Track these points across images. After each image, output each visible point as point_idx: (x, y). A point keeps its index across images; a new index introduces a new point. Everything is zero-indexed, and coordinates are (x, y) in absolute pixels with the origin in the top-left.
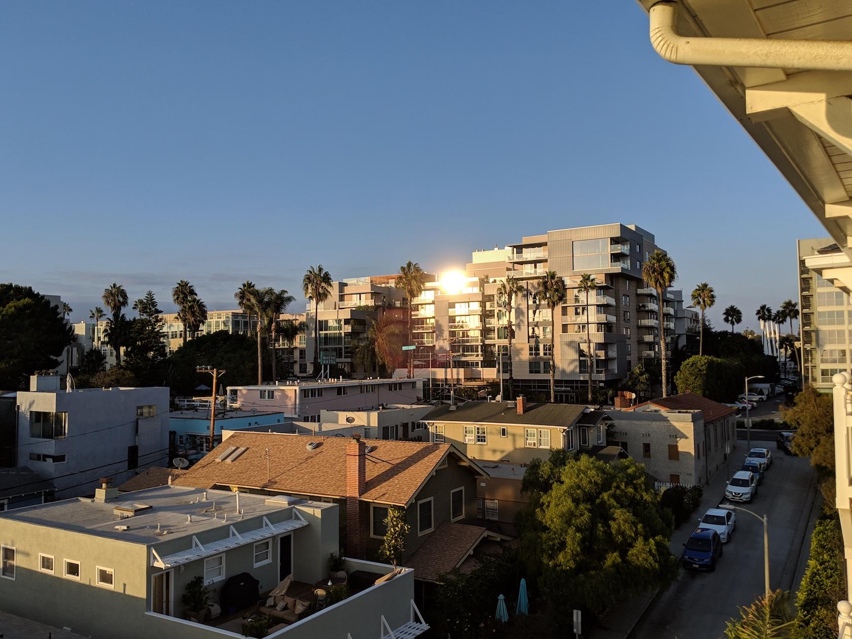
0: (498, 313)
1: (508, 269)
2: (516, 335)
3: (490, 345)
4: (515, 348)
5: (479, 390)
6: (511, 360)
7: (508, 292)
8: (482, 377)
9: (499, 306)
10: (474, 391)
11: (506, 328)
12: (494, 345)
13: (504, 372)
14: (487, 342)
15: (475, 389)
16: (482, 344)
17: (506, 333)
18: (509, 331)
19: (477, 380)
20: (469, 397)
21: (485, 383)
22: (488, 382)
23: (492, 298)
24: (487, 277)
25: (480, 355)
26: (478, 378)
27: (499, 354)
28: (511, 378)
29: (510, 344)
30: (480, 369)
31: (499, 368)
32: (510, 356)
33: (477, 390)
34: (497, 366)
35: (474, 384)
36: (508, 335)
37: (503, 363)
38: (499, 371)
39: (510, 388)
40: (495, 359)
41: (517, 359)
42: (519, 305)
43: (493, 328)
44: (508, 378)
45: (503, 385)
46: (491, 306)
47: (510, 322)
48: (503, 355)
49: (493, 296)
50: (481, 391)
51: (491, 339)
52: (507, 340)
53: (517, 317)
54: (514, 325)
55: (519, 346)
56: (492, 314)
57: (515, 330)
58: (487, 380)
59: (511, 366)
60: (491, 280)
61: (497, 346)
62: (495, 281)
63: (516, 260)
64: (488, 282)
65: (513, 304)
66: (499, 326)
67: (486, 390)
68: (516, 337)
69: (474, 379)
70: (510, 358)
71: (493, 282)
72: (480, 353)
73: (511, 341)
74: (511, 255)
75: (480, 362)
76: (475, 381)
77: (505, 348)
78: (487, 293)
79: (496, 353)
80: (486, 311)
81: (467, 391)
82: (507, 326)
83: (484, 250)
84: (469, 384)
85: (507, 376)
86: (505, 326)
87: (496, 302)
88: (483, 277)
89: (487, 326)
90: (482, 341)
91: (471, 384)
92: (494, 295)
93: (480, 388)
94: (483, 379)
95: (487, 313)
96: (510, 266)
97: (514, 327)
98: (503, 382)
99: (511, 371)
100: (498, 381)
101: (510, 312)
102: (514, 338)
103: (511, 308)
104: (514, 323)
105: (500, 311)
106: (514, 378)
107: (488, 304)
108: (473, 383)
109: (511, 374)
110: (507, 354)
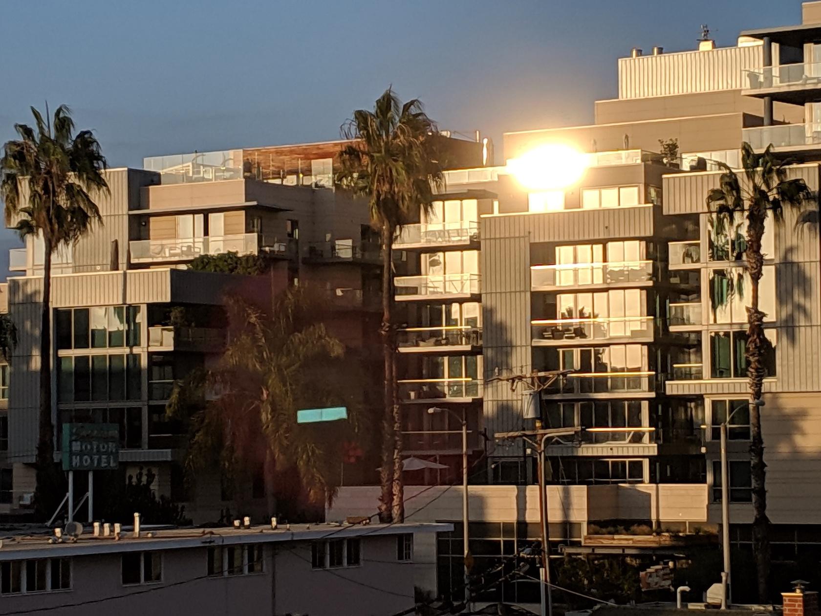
0: (712, 283)
1: (750, 121)
2: (778, 362)
3: (683, 400)
4: (778, 408)
5: (643, 567)
6: (760, 453)
7: (747, 204)
8: (654, 517)
9: (717, 254)
10: (626, 567)
11: (740, 335)
12: (699, 399)
13: (732, 499)
14: (674, 388)
15: (628, 560)
16: (653, 395)
17: (744, 355)
18: (751, 347)
19: (635, 528)
20: (608, 590)
21: (665, 539)
22: (675, 536)
23: (691, 227)
24: (672, 150)
25: (646, 438)
26: (641, 522)
27: (716, 434)
28: (762, 519)
29: (758, 394)
30: (646, 487)
31: (717, 484)
32: (758, 440)
33: (635, 563)
34: (710, 478)
35: (624, 543)
36: (748, 363)
37: (731, 466)
38: (715, 495)
39: (760, 556)
40: (703, 450)
41: (784, 449)
42: (790, 250)
43: (693, 336)
44: (751, 521)
45: (731, 546)
46: (687, 255)
47: (756, 315)
48: (732, 435)
49: (694, 218)
50: (652, 569)
51: (687, 375)
52: (747, 380)
53: (783, 296)
54: (771, 325)
55: (789, 404)
56: (692, 283)
57: (774, 344)
58: (673, 529)
59: (761, 477)
60: (687, 161)
61: (708, 403)
62: (701, 165)
63: (778, 86)
64: (676, 168)
65: (768, 248)
66: (716, 328)
67: (671, 564)
68: (778, 369)
69: (627, 525)
70: (757, 447)
71: (693, 169)
72: (646, 428)
73: (758, 385)
74: (759, 68)
75: (646, 463)
76: (628, 531)
77: (739, 409)
78: (674, 206)
79: (707, 426)
80: (667, 274)
81: (598, 570)
82: (747, 328)
83: (660, 52)
84: (606, 542)
85: (747, 514)
86: (736, 329)
87: (703, 242)
88: (658, 150)
89: (672, 329)
90: (656, 385)
91: (615, 543)
92: (697, 216)
93: (647, 557)
94: (658, 522)
95: (673, 280)
96: (758, 109)
97: (770, 335)
98: (731, 537)
99: (761, 493)
100: (714, 530)
101: (756, 278)
102: (772, 373)
103: (760, 261)
104: (771, 317)
105: (720, 273)
106: (773, 521)
107: (676, 249)
108: (622, 540)
109: (761, 507)
110: (745, 434)
